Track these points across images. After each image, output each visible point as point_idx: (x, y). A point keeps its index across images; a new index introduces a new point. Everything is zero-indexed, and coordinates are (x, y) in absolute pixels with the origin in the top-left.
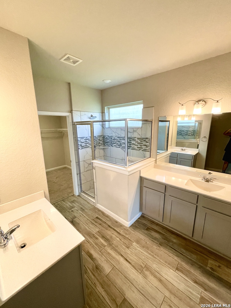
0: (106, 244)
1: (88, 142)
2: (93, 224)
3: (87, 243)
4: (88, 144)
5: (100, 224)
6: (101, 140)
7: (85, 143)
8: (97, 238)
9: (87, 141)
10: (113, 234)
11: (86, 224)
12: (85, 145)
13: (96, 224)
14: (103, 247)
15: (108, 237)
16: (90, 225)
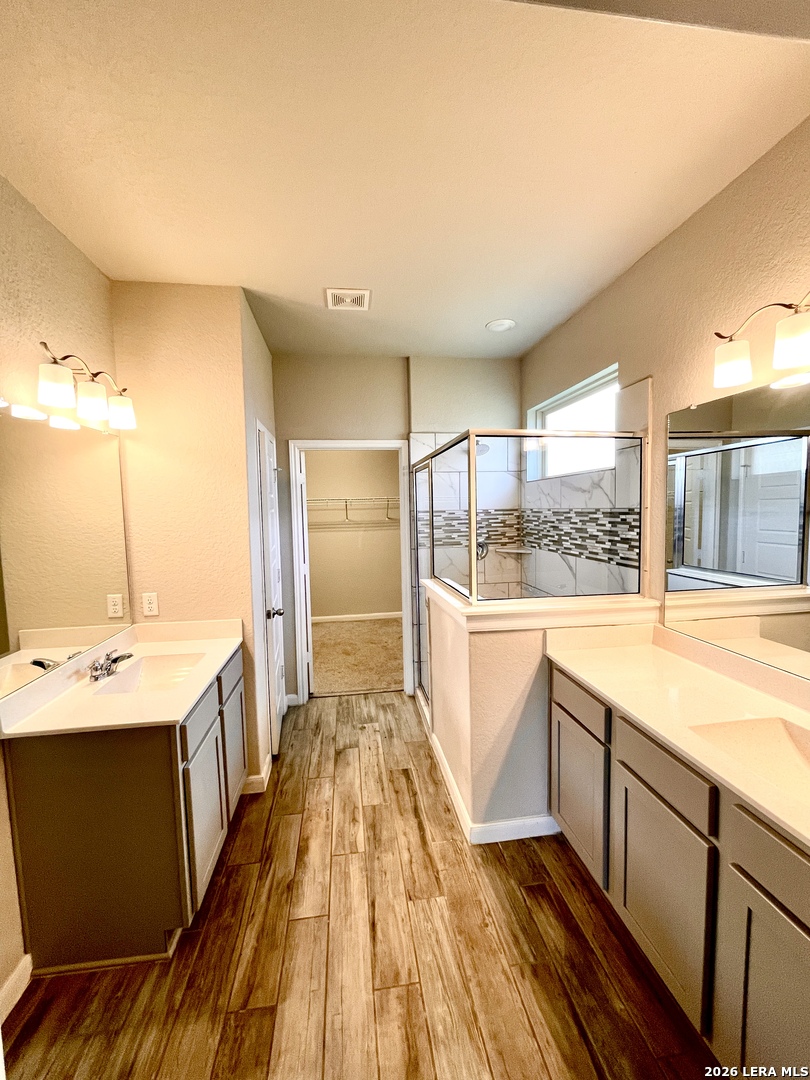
0: (361, 849)
1: (457, 527)
2: (381, 781)
3: (325, 818)
4: (455, 535)
5: (397, 792)
6: (511, 526)
7: (446, 532)
8: (354, 820)
9: (455, 523)
10: (405, 834)
11: (363, 774)
12: (444, 535)
13: (386, 785)
14: (348, 851)
15: (385, 833)
16: (372, 780)
